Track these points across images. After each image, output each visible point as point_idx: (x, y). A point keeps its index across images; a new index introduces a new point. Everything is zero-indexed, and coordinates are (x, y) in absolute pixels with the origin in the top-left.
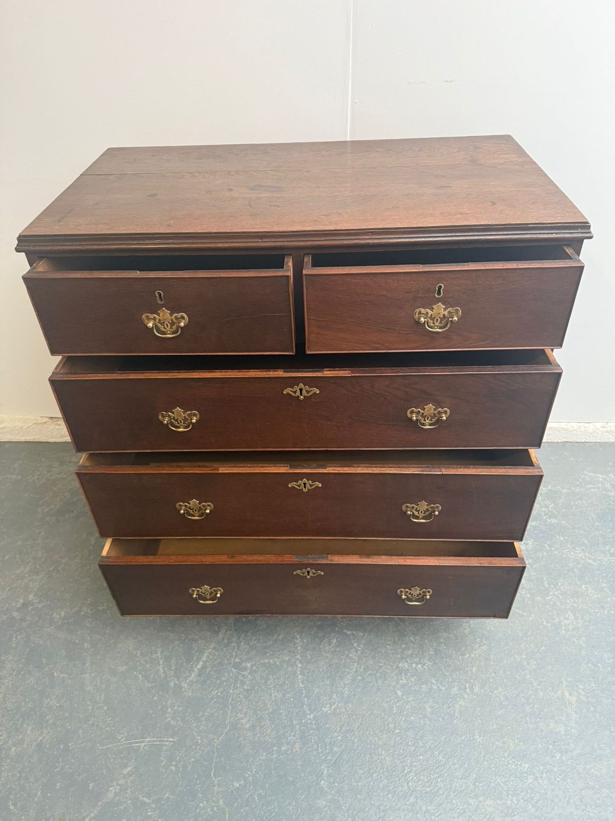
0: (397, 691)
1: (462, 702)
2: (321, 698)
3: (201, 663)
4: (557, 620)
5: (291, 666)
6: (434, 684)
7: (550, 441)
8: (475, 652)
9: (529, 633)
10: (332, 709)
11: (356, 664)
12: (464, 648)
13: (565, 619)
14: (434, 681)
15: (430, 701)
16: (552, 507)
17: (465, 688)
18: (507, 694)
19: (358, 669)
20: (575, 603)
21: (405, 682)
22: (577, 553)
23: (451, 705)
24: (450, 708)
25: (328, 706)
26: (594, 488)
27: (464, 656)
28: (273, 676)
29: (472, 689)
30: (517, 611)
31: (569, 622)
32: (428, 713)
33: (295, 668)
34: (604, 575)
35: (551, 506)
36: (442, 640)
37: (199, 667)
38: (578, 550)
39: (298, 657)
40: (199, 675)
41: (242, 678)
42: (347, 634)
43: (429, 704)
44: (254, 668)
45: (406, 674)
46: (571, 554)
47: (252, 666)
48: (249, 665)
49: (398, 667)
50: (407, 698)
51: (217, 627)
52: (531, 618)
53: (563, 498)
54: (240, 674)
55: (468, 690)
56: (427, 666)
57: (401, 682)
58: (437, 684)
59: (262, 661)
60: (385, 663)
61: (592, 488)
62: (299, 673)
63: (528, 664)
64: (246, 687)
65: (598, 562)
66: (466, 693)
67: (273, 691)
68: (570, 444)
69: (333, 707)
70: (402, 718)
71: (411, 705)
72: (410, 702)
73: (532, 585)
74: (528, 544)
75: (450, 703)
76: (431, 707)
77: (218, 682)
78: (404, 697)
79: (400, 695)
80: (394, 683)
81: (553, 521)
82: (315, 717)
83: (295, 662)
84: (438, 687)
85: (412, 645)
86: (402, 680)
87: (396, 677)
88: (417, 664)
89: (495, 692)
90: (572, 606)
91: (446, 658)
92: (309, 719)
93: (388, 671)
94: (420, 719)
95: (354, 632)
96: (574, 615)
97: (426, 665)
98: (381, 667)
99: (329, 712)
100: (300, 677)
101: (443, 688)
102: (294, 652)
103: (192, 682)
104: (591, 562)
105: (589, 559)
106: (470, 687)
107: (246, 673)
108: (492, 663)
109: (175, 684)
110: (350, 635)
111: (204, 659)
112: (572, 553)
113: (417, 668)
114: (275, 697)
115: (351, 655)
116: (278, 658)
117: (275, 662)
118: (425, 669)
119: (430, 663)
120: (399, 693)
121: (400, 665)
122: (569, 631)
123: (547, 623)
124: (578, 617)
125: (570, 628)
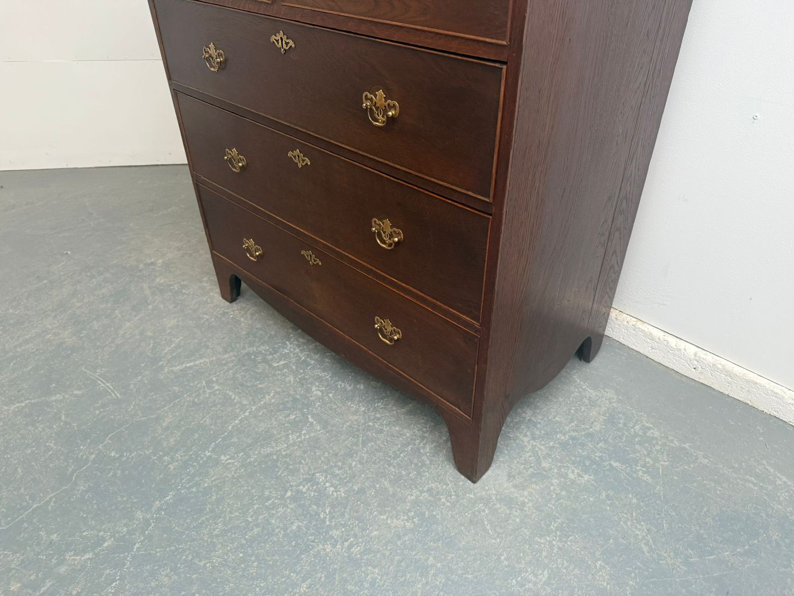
0: (289, 491)
1: (329, 548)
2: (231, 447)
3: (192, 364)
4: (522, 566)
5: (241, 410)
6: (325, 513)
7: (750, 404)
8: (395, 520)
9: (472, 552)
10: (228, 461)
11: (286, 445)
12: (389, 509)
13: (533, 573)
14: (327, 511)
15: (305, 522)
16: (662, 465)
17: (346, 540)
18: (378, 580)
19: (283, 450)
20: (566, 568)
21: (304, 490)
22: (636, 528)
23: (316, 541)
24: (312, 542)
25: (228, 457)
26: (755, 485)
27: (381, 515)
28: (221, 407)
29: (351, 546)
30: (486, 523)
31: (533, 579)
32: (290, 529)
33: (242, 413)
34: (646, 573)
35: (662, 463)
36: (378, 486)
37: (188, 365)
38: (642, 526)
39: (254, 408)
40: (181, 371)
41: (201, 392)
42: (308, 419)
43: (300, 524)
44: (218, 392)
45: (312, 486)
46: (625, 523)
47: (218, 390)
48: (216, 387)
49: (313, 475)
50: (289, 503)
51: (231, 349)
52: (494, 541)
53: (692, 466)
54: (204, 388)
55: (346, 544)
56: (337, 495)
57: (301, 487)
58: (327, 515)
59: (228, 392)
60: (308, 463)
61: (753, 483)
62: (240, 418)
63: (435, 575)
64: (196, 400)
65: (655, 556)
66: (342, 543)
67: (208, 416)
68: (781, 423)
69: (230, 461)
70: (266, 513)
71: (285, 511)
72: (288, 508)
73: (534, 515)
74: (582, 477)
75: (317, 539)
76: (299, 527)
77: (186, 383)
78: (288, 500)
79: (287, 496)
80: (295, 483)
81: (646, 477)
82: (210, 457)
83: (247, 409)
84: (325, 518)
85: (347, 468)
86: (304, 487)
87: (301, 480)
88: (332, 486)
89: (370, 568)
90: (557, 568)
91: (362, 503)
92: (205, 455)
93: (302, 471)
94: (278, 527)
95: (314, 423)
96: (549, 578)
97: (339, 493)
98: (301, 463)
99: (223, 462)
100: (237, 422)
101: (328, 523)
102: (255, 402)
103: (172, 371)
104: (645, 549)
105: (646, 544)
106: (351, 543)
107: (208, 391)
108: (399, 543)
109: (162, 365)
110: (309, 422)
111: (197, 363)
112: (629, 523)
113: (328, 488)
114: (205, 421)
115: (290, 437)
116: (240, 398)
117: (235, 399)
118: (333, 495)
119: (343, 495)
120: (289, 494)
121: (318, 475)
122: (521, 587)
123: (506, 559)
124: (552, 584)
125: (527, 586)
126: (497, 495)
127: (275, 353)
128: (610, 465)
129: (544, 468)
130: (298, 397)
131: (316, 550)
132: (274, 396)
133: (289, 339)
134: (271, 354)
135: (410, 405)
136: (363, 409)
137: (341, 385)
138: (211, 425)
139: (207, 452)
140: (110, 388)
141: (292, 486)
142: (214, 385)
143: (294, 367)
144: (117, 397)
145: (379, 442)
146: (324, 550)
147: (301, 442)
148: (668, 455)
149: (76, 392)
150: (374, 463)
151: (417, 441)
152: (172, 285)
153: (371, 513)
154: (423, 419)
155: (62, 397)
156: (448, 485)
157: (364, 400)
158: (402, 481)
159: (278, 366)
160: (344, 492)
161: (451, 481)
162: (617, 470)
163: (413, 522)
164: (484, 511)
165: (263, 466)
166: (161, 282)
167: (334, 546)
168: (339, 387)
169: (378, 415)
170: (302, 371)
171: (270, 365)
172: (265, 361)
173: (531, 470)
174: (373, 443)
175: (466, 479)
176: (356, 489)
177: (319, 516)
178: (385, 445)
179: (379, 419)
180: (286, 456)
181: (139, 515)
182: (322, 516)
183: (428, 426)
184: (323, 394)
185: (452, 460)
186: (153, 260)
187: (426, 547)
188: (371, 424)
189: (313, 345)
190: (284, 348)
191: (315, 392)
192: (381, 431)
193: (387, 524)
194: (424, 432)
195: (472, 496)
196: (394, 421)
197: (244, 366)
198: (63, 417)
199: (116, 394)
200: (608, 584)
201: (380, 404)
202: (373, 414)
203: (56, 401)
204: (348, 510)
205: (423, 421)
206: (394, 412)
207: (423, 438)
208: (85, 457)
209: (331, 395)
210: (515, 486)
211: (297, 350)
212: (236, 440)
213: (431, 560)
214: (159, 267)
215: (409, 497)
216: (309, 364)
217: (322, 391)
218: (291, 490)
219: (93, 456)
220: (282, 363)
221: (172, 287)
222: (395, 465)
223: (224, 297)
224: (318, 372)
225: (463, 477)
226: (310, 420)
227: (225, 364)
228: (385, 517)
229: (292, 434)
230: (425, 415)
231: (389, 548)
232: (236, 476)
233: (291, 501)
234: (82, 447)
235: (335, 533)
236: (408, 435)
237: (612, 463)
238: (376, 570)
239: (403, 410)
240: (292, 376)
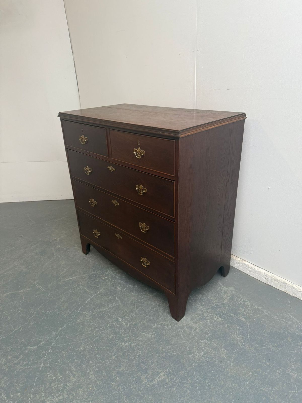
1: (123, 344)
2: (87, 309)
3: (71, 278)
4: (194, 350)
6: (122, 332)
8: (148, 335)
9: (176, 346)
11: (107, 308)
12: (146, 331)
13: (198, 352)
14: (123, 331)
15: (115, 335)
16: (250, 315)
17: (130, 341)
18: (141, 355)
19: (106, 310)
20: (210, 351)
21: (114, 324)
23: (119, 342)
24: (117, 342)
25: (86, 312)
27: (143, 333)
28: (83, 294)
29: (131, 343)
30: (182, 335)
31: (198, 355)
32: (109, 338)
33: (91, 296)
34: (240, 353)
35: (250, 314)
36: (142, 323)
38: (240, 336)
39: (95, 295)
41: (75, 289)
43: (113, 336)
44: (81, 289)
45: (117, 322)
46: (234, 335)
48: (81, 287)
49: (118, 319)
52: (184, 342)
53: (261, 315)
54: (76, 287)
55: (130, 343)
59: (85, 289)
60: (116, 314)
61: (284, 321)
62: (90, 298)
63: (162, 353)
64: (74, 292)
65: (244, 347)
66: (128, 343)
69: (87, 314)
71: (107, 331)
73: (200, 332)
74: (219, 319)
76: (112, 337)
77: (70, 285)
79: (108, 326)
81: (244, 319)
82: (79, 312)
83: (93, 295)
84: (122, 334)
85: (130, 316)
86: (114, 323)
87: (113, 321)
88: (125, 323)
89: (138, 351)
90: (207, 351)
91: (136, 329)
92: (77, 312)
93: (114, 317)
94: (105, 337)
96: (204, 354)
97: (127, 325)
98: (113, 314)
99: (84, 314)
100: (89, 300)
101: (123, 335)
102: (96, 292)
103: (64, 281)
104: (240, 344)
107: (78, 288)
108: (149, 342)
110: (116, 300)
112: (235, 336)
113: (123, 324)
114: (77, 299)
115: (109, 305)
116: (90, 291)
117: (88, 291)
118: (125, 326)
119: (129, 326)
120: (109, 325)
122: (193, 357)
123: (188, 348)
124: (205, 356)
125: (196, 357)
126: (186, 326)
127: (103, 274)
128: (230, 315)
129: (204, 316)
130: (112, 290)
131: (119, 345)
132: (103, 290)
133: (108, 268)
134: (102, 274)
135: (155, 293)
136: (137, 295)
137: (128, 286)
138: (79, 301)
139: (78, 311)
140: (41, 288)
141: (110, 323)
142: (80, 286)
143: (110, 279)
144: (43, 291)
145: (142, 307)
146: (122, 345)
147: (113, 307)
148: (252, 311)
149: (28, 289)
150: (141, 315)
151: (157, 307)
152: (64, 248)
153: (139, 332)
154: (160, 298)
155: (23, 291)
156: (168, 322)
157: (137, 291)
158: (151, 321)
159: (104, 279)
160: (129, 325)
161: (169, 321)
162: (232, 317)
163: (155, 335)
164: (181, 331)
165: (99, 316)
166: (59, 247)
167: (125, 343)
168: (128, 287)
169: (143, 297)
170: (113, 281)
171: (101, 279)
172: (99, 277)
173: (200, 317)
174: (140, 308)
175: (175, 320)
176: (134, 324)
177: (120, 333)
178: (145, 308)
179: (143, 299)
180: (107, 312)
181: (54, 333)
182: (121, 333)
183: (162, 301)
184: (121, 289)
185: (170, 314)
186: (56, 238)
187: (159, 344)
188: (140, 300)
189: (118, 270)
190: (107, 272)
191: (118, 289)
192: (144, 303)
193: (145, 336)
194: (160, 303)
195: (177, 326)
196: (149, 299)
197: (91, 279)
198: (24, 299)
199: (43, 290)
200: (225, 356)
201: (143, 293)
202: (141, 297)
203: (21, 292)
204: (131, 331)
205: (160, 299)
206: (149, 296)
207: (159, 305)
208: (33, 313)
209: (124, 290)
210: (194, 323)
211: (112, 273)
212: (89, 306)
213: (161, 348)
214: (58, 241)
215: (153, 327)
216: (116, 278)
217: (121, 288)
218: (110, 324)
219: (35, 312)
220: (106, 277)
221: (63, 249)
222: (148, 315)
223: (83, 252)
224: (120, 281)
225: (174, 319)
226: (117, 299)
227: (84, 278)
228: (144, 333)
229: (110, 304)
230: (160, 297)
231: (145, 344)
232: (89, 319)
233: (109, 328)
234: (31, 309)
235: (126, 339)
236: (154, 304)
237: (231, 314)
238: (141, 352)
239: (152, 295)
240: (110, 283)
